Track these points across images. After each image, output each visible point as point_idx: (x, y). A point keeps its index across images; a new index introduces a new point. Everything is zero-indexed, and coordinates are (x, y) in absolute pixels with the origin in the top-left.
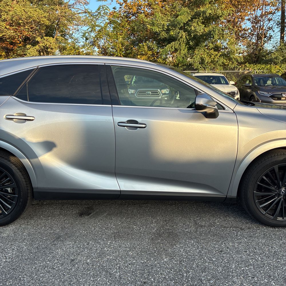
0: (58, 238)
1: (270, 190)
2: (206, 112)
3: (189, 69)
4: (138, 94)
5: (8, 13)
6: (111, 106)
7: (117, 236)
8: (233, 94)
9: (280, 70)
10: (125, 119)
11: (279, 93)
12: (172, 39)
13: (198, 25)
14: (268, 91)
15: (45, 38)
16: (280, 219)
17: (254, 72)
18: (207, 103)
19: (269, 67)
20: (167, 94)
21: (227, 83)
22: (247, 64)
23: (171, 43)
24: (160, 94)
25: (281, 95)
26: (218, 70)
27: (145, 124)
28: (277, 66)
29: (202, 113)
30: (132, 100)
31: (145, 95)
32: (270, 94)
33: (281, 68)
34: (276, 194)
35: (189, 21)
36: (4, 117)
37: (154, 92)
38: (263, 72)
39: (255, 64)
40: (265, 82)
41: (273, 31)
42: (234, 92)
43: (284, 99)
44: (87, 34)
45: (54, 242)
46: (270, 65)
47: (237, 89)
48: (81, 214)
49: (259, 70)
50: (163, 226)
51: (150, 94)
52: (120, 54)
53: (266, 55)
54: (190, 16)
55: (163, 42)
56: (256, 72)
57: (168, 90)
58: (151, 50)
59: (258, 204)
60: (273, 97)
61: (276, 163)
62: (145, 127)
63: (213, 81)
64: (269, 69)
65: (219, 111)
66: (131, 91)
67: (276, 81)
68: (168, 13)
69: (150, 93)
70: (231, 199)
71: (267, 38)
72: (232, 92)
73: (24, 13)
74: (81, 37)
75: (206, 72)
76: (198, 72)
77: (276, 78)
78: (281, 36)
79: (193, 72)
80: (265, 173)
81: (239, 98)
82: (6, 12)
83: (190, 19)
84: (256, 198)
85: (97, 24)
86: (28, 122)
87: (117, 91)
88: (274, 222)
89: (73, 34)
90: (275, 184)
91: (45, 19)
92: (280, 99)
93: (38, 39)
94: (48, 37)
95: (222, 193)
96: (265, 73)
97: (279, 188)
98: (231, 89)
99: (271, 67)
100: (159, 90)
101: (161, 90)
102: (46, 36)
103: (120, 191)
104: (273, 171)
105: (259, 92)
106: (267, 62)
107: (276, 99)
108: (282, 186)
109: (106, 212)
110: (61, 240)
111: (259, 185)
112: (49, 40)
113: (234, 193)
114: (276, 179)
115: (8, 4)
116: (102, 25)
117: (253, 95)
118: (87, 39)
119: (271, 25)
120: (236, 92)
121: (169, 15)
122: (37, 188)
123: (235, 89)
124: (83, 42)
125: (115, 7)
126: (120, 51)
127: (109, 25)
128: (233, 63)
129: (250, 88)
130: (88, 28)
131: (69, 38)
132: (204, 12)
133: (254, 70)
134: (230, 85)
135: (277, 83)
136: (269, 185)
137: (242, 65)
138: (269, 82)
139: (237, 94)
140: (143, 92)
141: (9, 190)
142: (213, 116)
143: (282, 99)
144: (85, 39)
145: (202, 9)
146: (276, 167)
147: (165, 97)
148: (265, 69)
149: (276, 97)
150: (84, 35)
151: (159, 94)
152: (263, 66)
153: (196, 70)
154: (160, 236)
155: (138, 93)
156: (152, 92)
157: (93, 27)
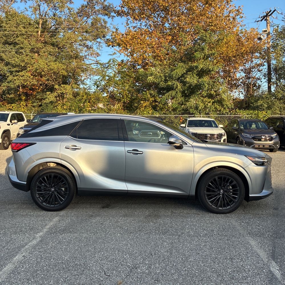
0: (92, 216)
1: (214, 191)
2: (176, 145)
3: (186, 114)
5: (33, 65)
6: (123, 142)
7: (125, 216)
8: (220, 136)
9: (266, 115)
10: (131, 149)
11: (259, 135)
12: (169, 89)
13: (193, 76)
14: (250, 134)
15: (62, 85)
16: (220, 208)
17: (243, 117)
18: (176, 141)
19: (256, 112)
21: (217, 127)
22: (237, 110)
23: (169, 93)
25: (261, 137)
26: (212, 114)
27: (142, 152)
28: (263, 112)
29: (174, 146)
30: (136, 139)
31: (147, 135)
32: (252, 136)
33: (267, 114)
34: (218, 194)
35: (184, 73)
36: (65, 147)
37: (154, 133)
38: (251, 117)
39: (244, 110)
40: (251, 126)
41: (261, 81)
42: (222, 134)
43: (264, 140)
44: (98, 83)
45: (90, 217)
46: (258, 111)
47: (224, 131)
48: (103, 208)
49: (248, 115)
50: (152, 213)
51: (151, 134)
52: (127, 99)
53: (254, 102)
54: (186, 69)
55: (162, 90)
56: (245, 117)
58: (153, 96)
59: (207, 200)
60: (254, 138)
61: (216, 175)
62: (142, 154)
63: (205, 125)
64: (257, 114)
65: (183, 145)
66: (135, 132)
67: (259, 125)
68: (166, 67)
70: (192, 196)
71: (256, 87)
72: (219, 134)
73: (46, 66)
74: (93, 84)
75: (202, 116)
76: (194, 117)
77: (259, 123)
78: (268, 86)
79: (190, 116)
80: (210, 181)
81: (226, 139)
82: (31, 65)
83: (185, 72)
84: (206, 196)
85: (107, 74)
86: (77, 150)
87: (127, 134)
88: (217, 210)
89: (85, 80)
90: (217, 188)
91: (64, 71)
92: (260, 140)
93: (56, 87)
94: (65, 85)
95: (186, 192)
96: (253, 117)
97: (220, 190)
98: (219, 131)
99: (258, 112)
100: (158, 132)
101: (160, 132)
102: (63, 84)
103: (128, 190)
104: (215, 180)
105: (243, 134)
106: (254, 109)
107: (257, 140)
108: (221, 189)
109: (118, 207)
110: (93, 217)
111: (207, 188)
112: (65, 87)
113: (193, 193)
114: (217, 185)
115: (33, 58)
116: (112, 75)
117: (238, 137)
118: (98, 87)
119: (259, 76)
120: (224, 134)
121: (167, 68)
122: (80, 188)
123: (223, 132)
124: (95, 89)
125: (123, 60)
126: (127, 97)
127: (117, 75)
128: (224, 108)
129: (236, 131)
130: (99, 77)
131: (81, 83)
132: (197, 67)
133: (244, 115)
134: (219, 128)
135: (260, 127)
136: (213, 188)
137: (233, 110)
138: (254, 126)
139: (224, 135)
140: (145, 133)
141: (63, 189)
142: (180, 148)
143: (262, 140)
144: (96, 86)
145: (195, 64)
146: (216, 178)
148: (253, 114)
149: (257, 139)
150: (95, 84)
151: (158, 135)
152: (251, 112)
153: (193, 115)
154: (150, 216)
155: (141, 134)
156: (152, 133)
157: (104, 77)
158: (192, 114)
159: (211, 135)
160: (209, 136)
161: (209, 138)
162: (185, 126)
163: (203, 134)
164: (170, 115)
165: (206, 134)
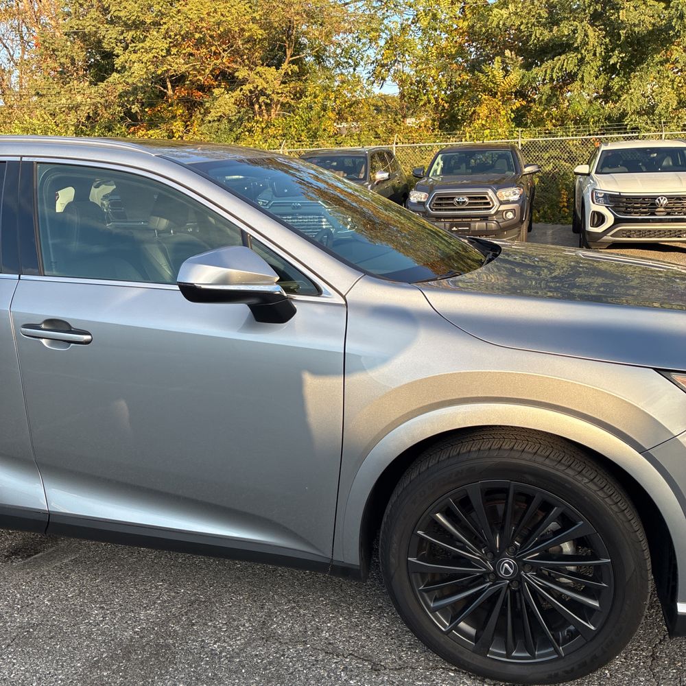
4: (436, 204)
6: (17, 277)
15: (260, 70)
20: (514, 202)
24: (493, 203)
27: (89, 334)
31: (453, 205)
37: (475, 198)
51: (464, 202)
57: (517, 192)
59: (423, 599)
62: (87, 342)
69: (466, 200)
75: (663, 136)
80: (440, 502)
84: (416, 578)
90: (478, 542)
93: (241, 74)
95: (317, 549)
97: (495, 556)
100: (490, 193)
101: (496, 193)
103: (49, 513)
112: (267, 74)
140: (448, 199)
146: (474, 490)
147: (507, 211)
151: (488, 204)
155: (434, 201)
156: (470, 198)
158: (635, 129)
159: (670, 198)
160: (664, 202)
161: (662, 209)
162: (587, 172)
163: (644, 198)
164: (562, 136)
165: (654, 198)
